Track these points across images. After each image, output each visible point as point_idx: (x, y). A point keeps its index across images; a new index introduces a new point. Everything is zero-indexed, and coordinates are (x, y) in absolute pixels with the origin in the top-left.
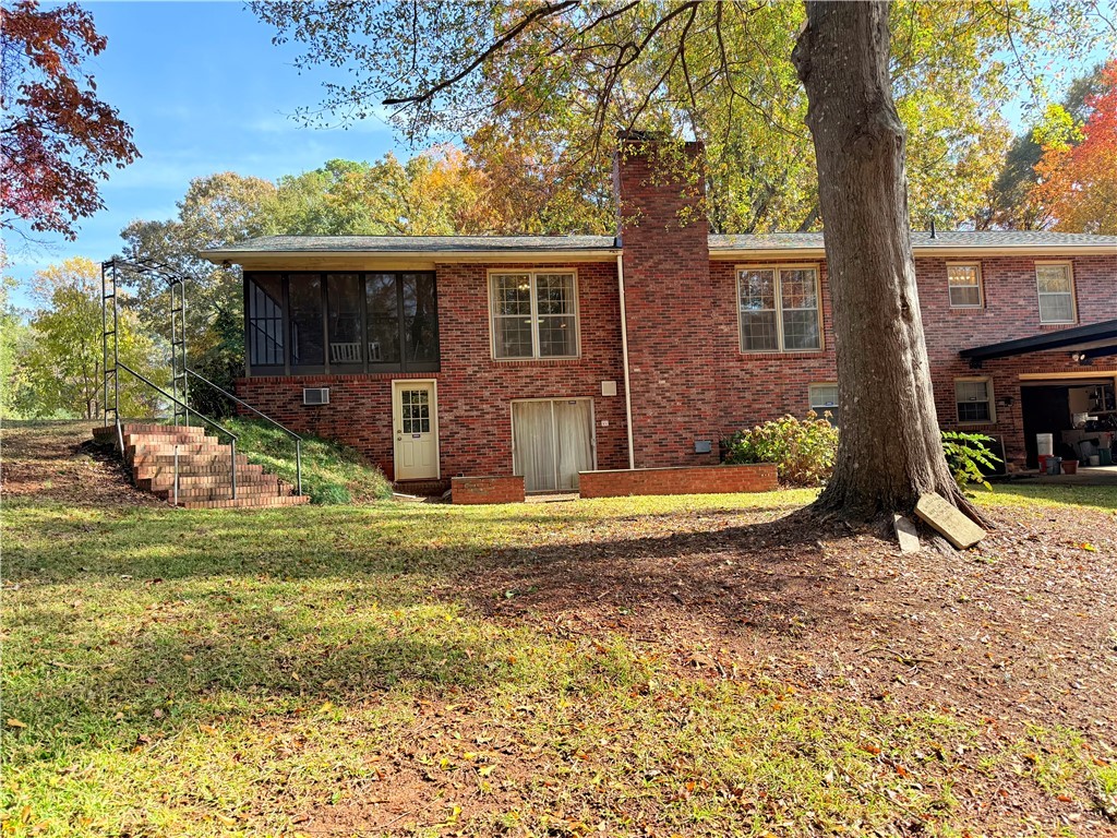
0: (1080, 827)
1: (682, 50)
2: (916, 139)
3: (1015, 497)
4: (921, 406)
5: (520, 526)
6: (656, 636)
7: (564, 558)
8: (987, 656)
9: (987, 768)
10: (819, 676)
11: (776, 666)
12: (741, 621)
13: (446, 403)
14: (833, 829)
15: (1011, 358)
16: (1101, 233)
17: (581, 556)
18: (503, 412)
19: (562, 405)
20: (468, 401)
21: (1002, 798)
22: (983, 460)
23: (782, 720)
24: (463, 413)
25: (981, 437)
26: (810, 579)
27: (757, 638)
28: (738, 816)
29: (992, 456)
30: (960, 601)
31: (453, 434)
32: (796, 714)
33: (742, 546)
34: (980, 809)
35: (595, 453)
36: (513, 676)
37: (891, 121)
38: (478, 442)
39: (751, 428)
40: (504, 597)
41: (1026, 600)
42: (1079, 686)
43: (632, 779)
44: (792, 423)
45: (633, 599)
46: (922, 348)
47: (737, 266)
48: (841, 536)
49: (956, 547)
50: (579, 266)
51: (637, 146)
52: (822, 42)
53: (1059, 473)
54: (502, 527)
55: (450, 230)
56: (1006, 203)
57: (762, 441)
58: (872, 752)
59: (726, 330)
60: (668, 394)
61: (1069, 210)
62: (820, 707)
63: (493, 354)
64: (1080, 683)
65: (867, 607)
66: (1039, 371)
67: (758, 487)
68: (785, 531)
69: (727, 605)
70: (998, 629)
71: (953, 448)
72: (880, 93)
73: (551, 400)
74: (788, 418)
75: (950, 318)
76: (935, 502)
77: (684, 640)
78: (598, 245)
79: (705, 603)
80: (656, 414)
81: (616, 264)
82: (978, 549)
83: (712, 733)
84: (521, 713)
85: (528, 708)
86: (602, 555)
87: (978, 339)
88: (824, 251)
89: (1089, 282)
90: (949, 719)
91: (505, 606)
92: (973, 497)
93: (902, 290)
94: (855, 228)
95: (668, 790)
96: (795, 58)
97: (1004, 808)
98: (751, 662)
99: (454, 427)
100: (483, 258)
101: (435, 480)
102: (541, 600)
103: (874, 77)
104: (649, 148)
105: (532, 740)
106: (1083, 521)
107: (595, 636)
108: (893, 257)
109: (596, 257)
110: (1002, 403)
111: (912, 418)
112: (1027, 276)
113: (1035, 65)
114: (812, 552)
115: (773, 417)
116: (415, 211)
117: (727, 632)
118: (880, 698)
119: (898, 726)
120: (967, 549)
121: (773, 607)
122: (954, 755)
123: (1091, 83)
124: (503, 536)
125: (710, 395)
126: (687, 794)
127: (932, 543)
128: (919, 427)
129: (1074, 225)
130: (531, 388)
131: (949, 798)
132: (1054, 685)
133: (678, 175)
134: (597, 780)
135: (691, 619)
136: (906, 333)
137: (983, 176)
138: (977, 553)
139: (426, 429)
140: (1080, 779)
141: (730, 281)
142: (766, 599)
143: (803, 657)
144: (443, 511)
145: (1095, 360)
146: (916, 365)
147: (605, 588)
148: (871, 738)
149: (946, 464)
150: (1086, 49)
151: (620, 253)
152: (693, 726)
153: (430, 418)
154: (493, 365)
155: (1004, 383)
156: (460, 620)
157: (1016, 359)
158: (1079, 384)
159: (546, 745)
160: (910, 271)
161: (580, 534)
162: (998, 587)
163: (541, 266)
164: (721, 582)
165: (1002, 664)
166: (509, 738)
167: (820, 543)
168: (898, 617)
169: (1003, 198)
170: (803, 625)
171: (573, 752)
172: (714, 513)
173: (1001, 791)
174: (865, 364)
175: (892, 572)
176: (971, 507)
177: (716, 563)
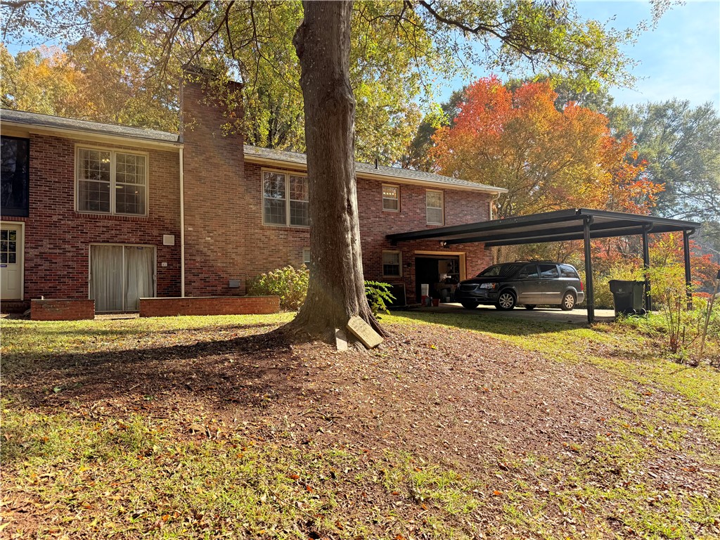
0: (401, 509)
1: (226, 19)
2: (372, 109)
3: (406, 319)
4: (355, 265)
5: (81, 338)
6: (167, 414)
7: (108, 361)
8: (371, 412)
9: (358, 480)
10: (273, 432)
11: (247, 428)
12: (230, 400)
13: (31, 241)
14: (258, 532)
15: (411, 241)
16: (460, 178)
17: (124, 359)
18: (82, 251)
19: (132, 249)
20: (52, 241)
21: (363, 498)
22: (387, 298)
23: (242, 464)
24: (47, 250)
25: (386, 285)
26: (280, 370)
27: (239, 411)
28: (196, 534)
29: (391, 295)
30: (364, 380)
31: (37, 266)
32: (251, 458)
33: (243, 349)
34: (349, 506)
35: (155, 285)
36: (43, 451)
37: (347, 93)
38: (59, 273)
39: (267, 273)
40: (52, 391)
41: (397, 378)
42: (414, 426)
43: (123, 519)
44: (291, 271)
45: (157, 389)
46: (357, 231)
47: (262, 168)
48: (304, 342)
49: (367, 347)
50: (151, 151)
51: (195, 77)
52: (312, 36)
53: (430, 306)
54: (65, 338)
55: (51, 111)
56: (417, 155)
57: (272, 282)
58: (294, 479)
59: (254, 209)
60: (212, 247)
61: (446, 163)
62: (268, 453)
63: (76, 207)
64: (416, 424)
65: (311, 386)
66: (424, 250)
67: (267, 311)
68: (272, 339)
69: (223, 390)
70: (381, 395)
71: (372, 290)
72: (342, 75)
73: (123, 245)
74: (289, 268)
75: (382, 216)
76: (358, 322)
77: (188, 416)
78: (166, 139)
79: (208, 389)
80: (203, 260)
81: (179, 154)
82: (378, 348)
83: (191, 478)
84: (43, 480)
85: (50, 475)
86: (140, 359)
87: (395, 230)
88: (306, 166)
89: (450, 204)
90: (344, 452)
91: (51, 398)
92: (380, 318)
93: (348, 196)
94: (324, 155)
95: (149, 522)
96: (295, 43)
97: (362, 503)
98: (231, 427)
99: (38, 261)
100: (72, 135)
101: (19, 301)
102: (83, 393)
103: (340, 64)
104: (201, 80)
105: (47, 499)
106: (434, 332)
107: (121, 417)
108: (344, 176)
109: (163, 147)
110: (406, 266)
111: (349, 272)
112: (421, 197)
113: (428, 78)
114: (285, 352)
115: (281, 267)
116: (21, 92)
117: (219, 408)
118: (307, 443)
119: (313, 460)
120: (373, 348)
121: (253, 389)
122: (342, 474)
123: (461, 95)
124: (65, 345)
125: (241, 250)
126: (162, 523)
127: (354, 345)
128: (353, 277)
129: (447, 173)
130: (107, 236)
131: (333, 502)
132: (403, 427)
133: (223, 101)
134: (94, 523)
135: (196, 400)
136: (349, 222)
137: (405, 137)
138: (378, 351)
139: (13, 260)
140: (406, 480)
141: (258, 178)
142: (251, 383)
143: (265, 421)
144: (19, 326)
145: (451, 246)
146: (353, 241)
147: (137, 382)
148: (295, 469)
149: (366, 299)
150: (452, 75)
151: (182, 147)
152: (178, 475)
153: (17, 252)
154: (75, 216)
155: (407, 255)
156: (6, 411)
157: (414, 242)
158: (443, 258)
159: (58, 502)
160: (353, 185)
161: (129, 343)
162: (385, 371)
163: (120, 147)
164: (223, 374)
165: (378, 416)
166: (27, 500)
167: (291, 346)
168: (328, 391)
169: (416, 152)
170: (270, 400)
171: (80, 504)
172: (233, 328)
173: (363, 494)
174: (325, 238)
175: (329, 363)
176: (378, 324)
177: (222, 362)
